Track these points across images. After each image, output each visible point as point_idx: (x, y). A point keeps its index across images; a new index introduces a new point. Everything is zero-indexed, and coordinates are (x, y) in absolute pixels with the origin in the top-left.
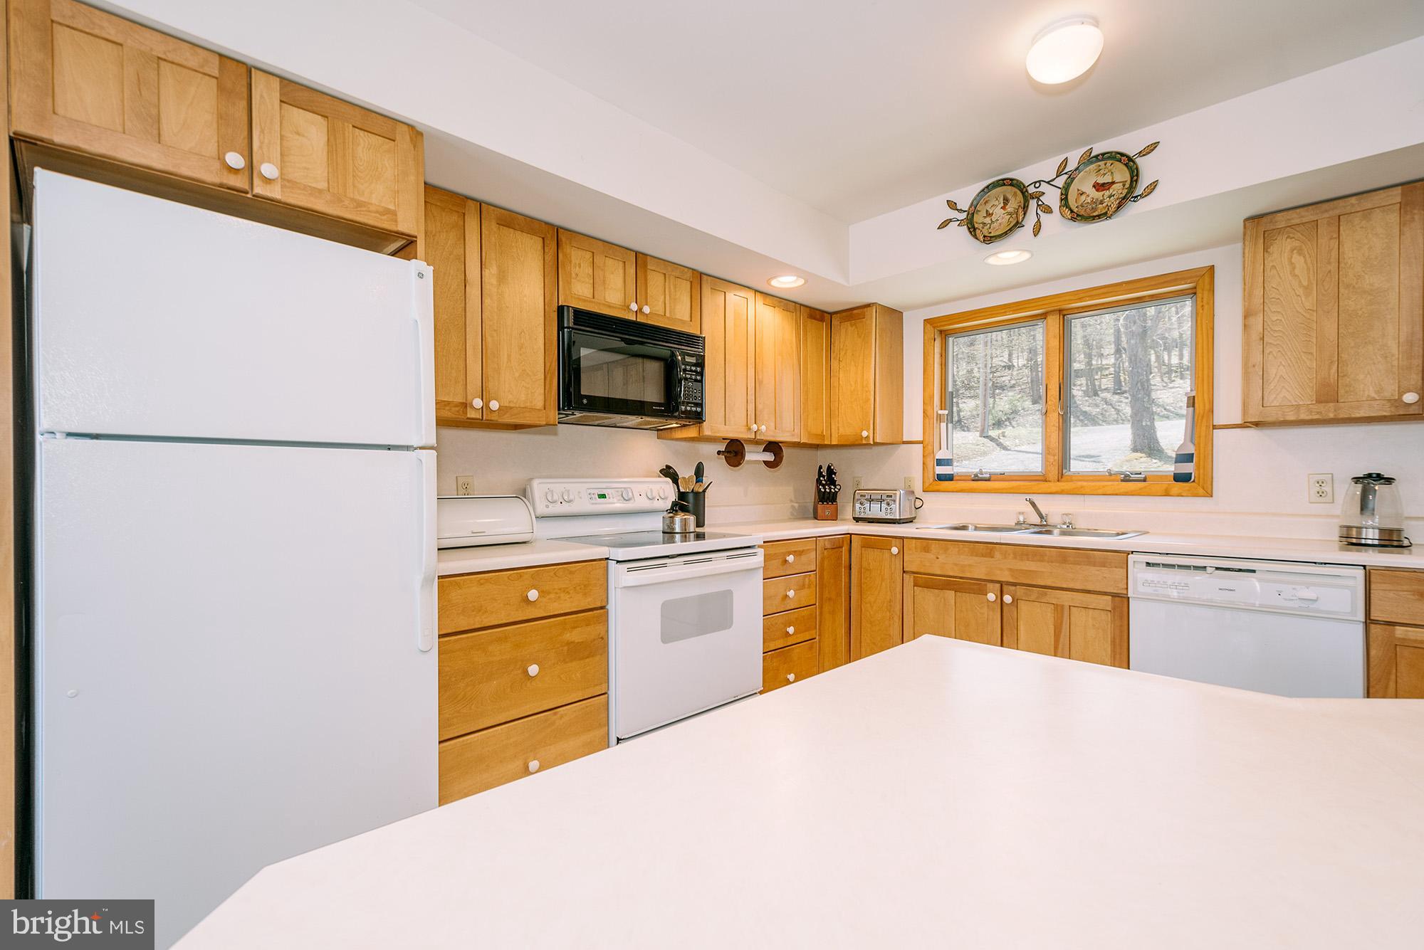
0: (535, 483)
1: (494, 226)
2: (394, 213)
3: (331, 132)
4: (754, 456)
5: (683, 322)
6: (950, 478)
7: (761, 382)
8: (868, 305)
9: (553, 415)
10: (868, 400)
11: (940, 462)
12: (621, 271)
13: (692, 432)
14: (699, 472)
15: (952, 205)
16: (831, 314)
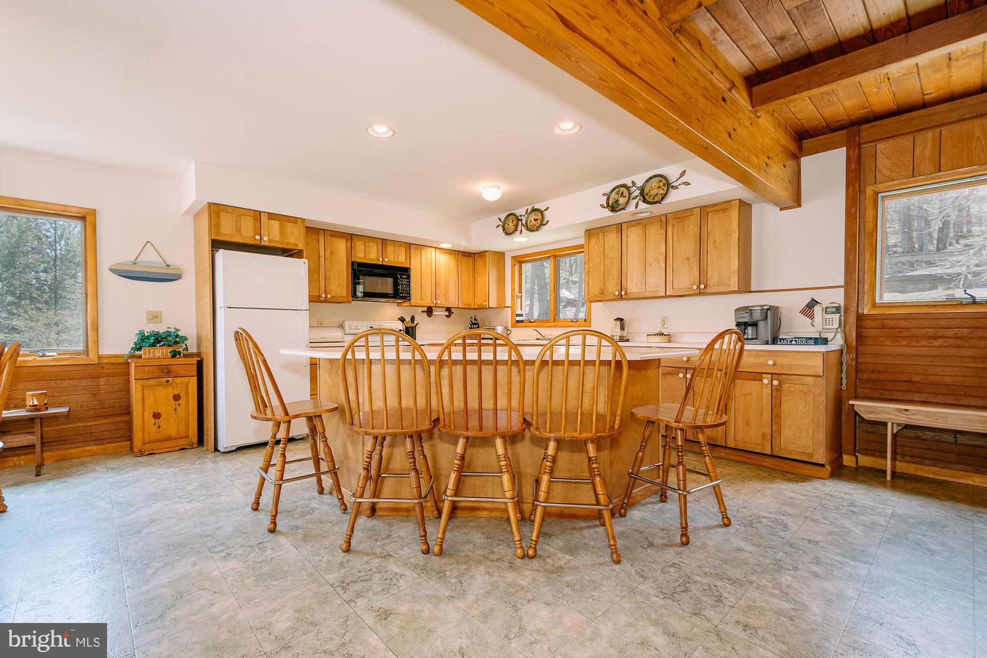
0: (346, 322)
1: (329, 237)
2: (297, 244)
3: (281, 225)
4: (440, 313)
5: (402, 263)
6: (522, 321)
7: (438, 284)
8: (487, 251)
9: (350, 298)
10: (486, 290)
11: (517, 315)
12: (376, 247)
13: (407, 304)
14: (413, 319)
15: (500, 220)
16: (474, 254)
